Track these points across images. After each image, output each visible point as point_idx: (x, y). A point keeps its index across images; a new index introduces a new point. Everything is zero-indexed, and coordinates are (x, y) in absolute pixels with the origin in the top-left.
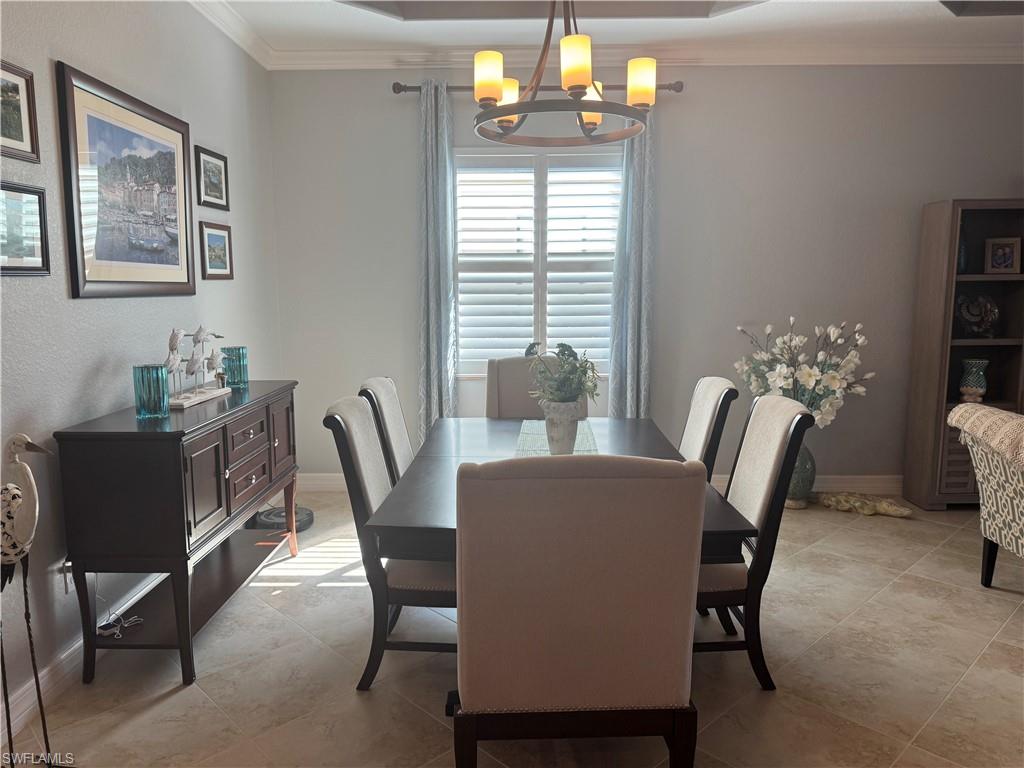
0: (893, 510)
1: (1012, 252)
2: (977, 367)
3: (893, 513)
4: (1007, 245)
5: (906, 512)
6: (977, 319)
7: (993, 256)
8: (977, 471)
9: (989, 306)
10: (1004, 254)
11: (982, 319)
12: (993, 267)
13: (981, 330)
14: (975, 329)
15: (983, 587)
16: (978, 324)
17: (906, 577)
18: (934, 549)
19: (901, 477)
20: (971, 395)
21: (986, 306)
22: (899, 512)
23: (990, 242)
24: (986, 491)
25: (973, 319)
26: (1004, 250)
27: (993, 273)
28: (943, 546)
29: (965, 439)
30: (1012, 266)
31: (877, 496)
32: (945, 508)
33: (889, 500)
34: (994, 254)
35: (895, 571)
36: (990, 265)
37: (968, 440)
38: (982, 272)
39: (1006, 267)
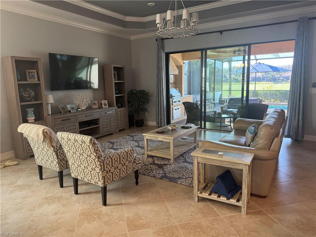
0: (11, 163)
1: (34, 74)
2: (30, 111)
3: (11, 165)
4: (33, 72)
5: (16, 163)
6: (28, 96)
7: (29, 76)
8: (31, 145)
9: (31, 91)
10: (32, 75)
11: (30, 96)
12: (29, 79)
13: (30, 99)
14: (28, 99)
15: (40, 180)
16: (29, 97)
17: (15, 187)
18: (25, 172)
19: (14, 151)
20: (30, 120)
21: (30, 91)
22: (13, 164)
23: (27, 71)
24: (35, 150)
25: (27, 96)
26: (32, 74)
27: (30, 81)
28: (29, 171)
29: (25, 135)
30: (35, 79)
31: (5, 160)
32: (29, 157)
33: (9, 160)
34: (29, 75)
35: (11, 186)
36: (28, 78)
37: (26, 136)
38: (26, 80)
39: (33, 79)
